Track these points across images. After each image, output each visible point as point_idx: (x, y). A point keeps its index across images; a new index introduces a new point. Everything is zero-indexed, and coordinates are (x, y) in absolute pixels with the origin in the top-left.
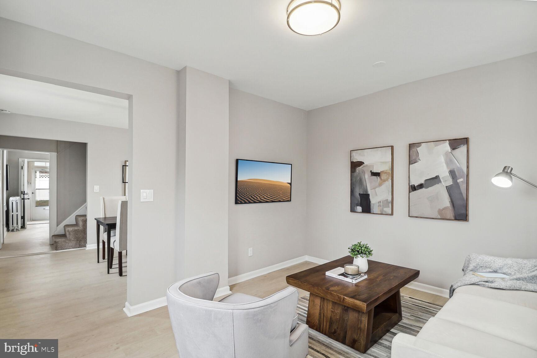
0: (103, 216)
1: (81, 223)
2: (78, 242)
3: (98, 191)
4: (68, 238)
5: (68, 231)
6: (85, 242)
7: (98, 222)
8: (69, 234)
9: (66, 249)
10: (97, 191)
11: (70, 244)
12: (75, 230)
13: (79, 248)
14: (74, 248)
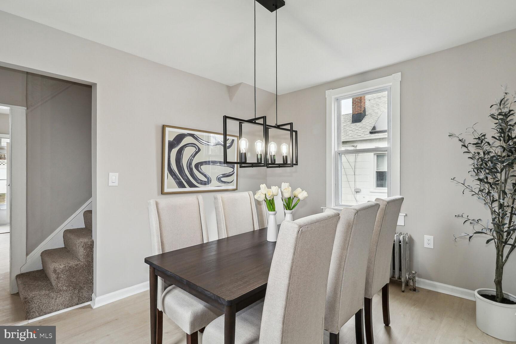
0: (159, 249)
1: (81, 252)
2: (76, 292)
3: (116, 184)
4: (55, 287)
5: (55, 271)
6: (91, 289)
7: (154, 269)
8: (57, 278)
9: (50, 313)
10: (114, 184)
11: (60, 300)
12: (70, 267)
13: (77, 304)
14: (67, 307)
